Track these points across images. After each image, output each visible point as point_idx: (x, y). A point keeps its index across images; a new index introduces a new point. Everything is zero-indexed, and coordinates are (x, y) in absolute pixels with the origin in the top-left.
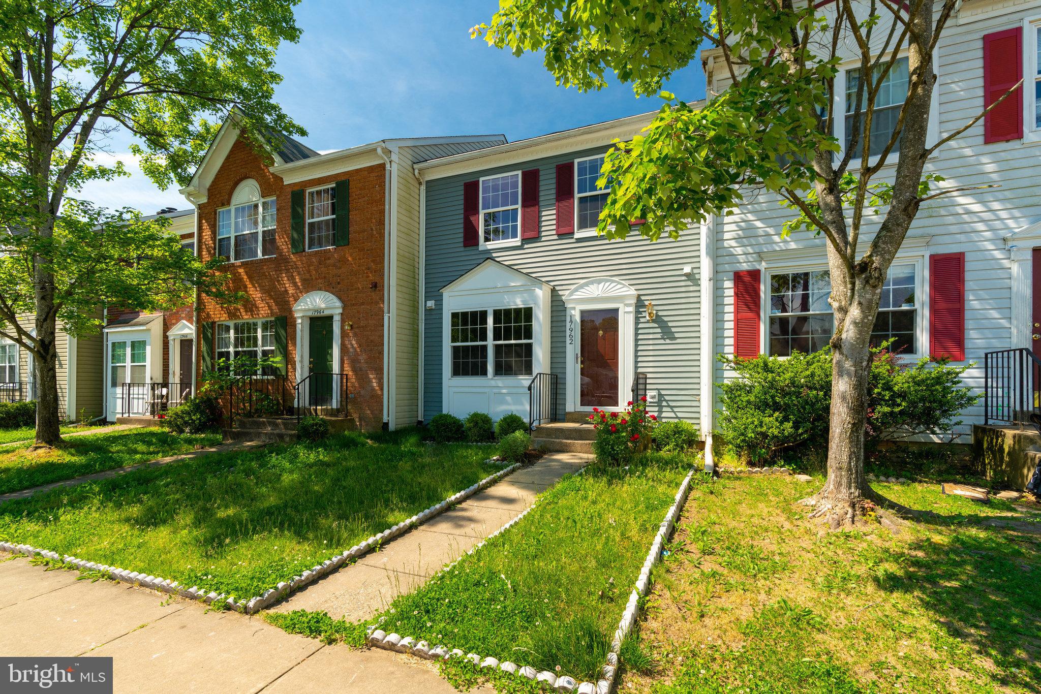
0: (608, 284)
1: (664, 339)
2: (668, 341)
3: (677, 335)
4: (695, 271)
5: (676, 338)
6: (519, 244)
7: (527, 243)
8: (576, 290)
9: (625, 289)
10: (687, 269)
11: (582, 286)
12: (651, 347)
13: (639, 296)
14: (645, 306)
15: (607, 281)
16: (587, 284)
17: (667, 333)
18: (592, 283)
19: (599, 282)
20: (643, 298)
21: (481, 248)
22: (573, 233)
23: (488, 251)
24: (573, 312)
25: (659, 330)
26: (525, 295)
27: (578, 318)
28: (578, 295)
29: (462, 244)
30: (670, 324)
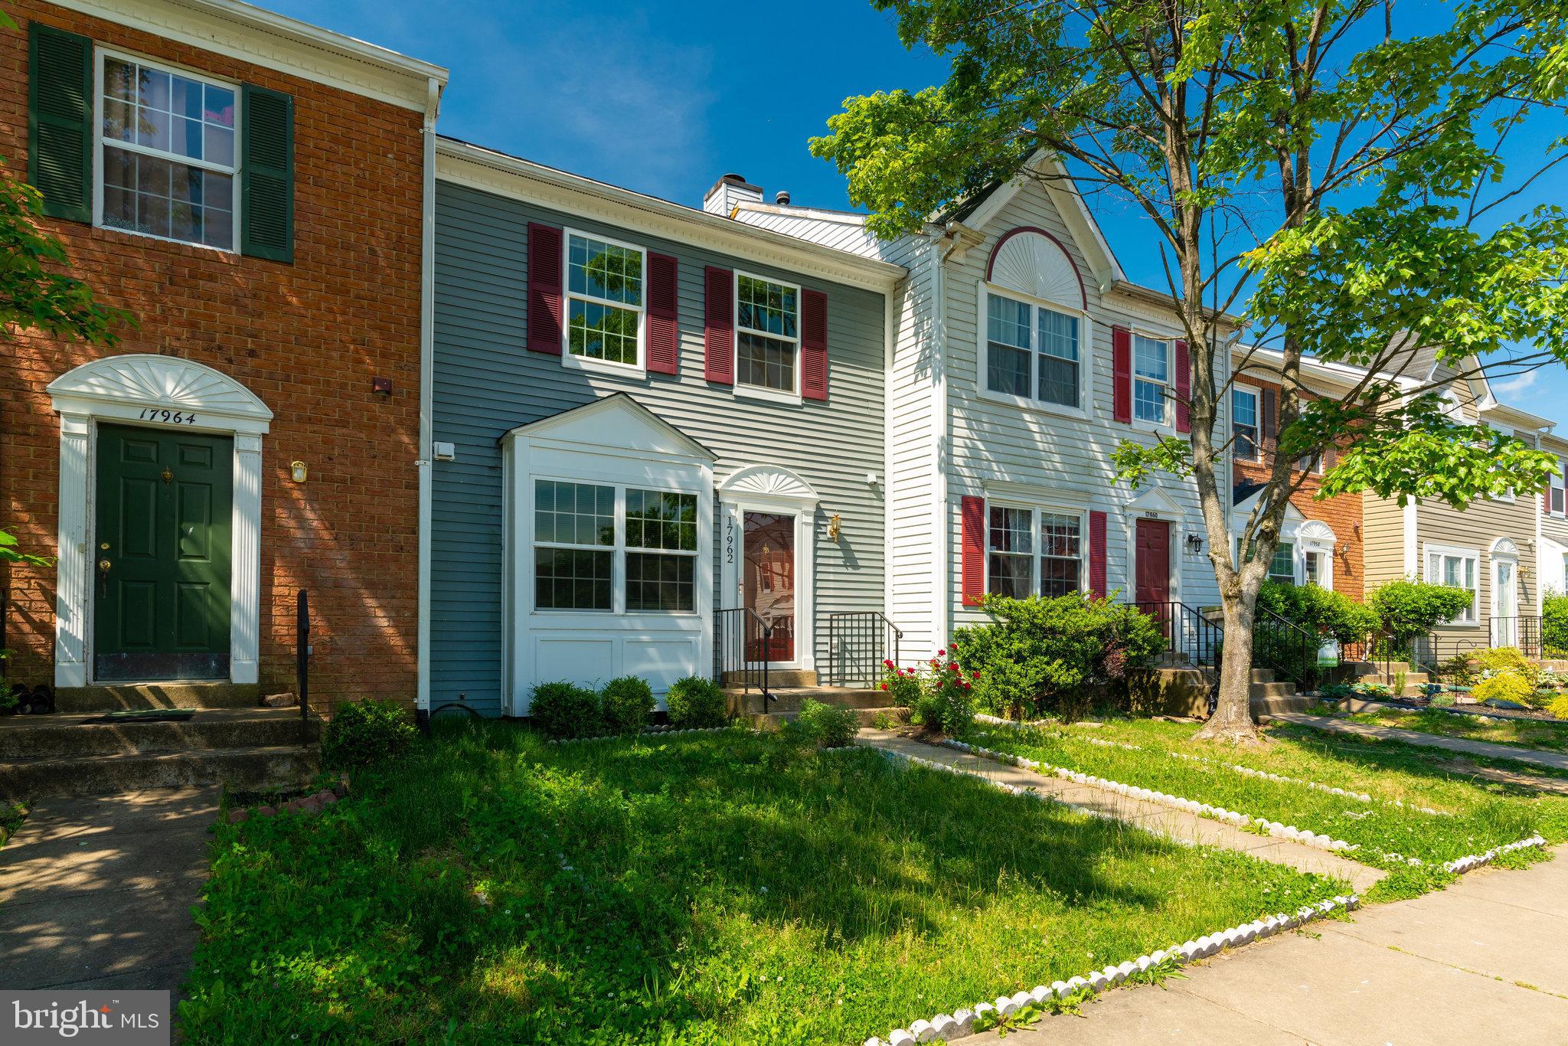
0: (783, 477)
1: (845, 566)
2: (850, 570)
3: (861, 563)
4: (880, 481)
5: (858, 567)
6: (643, 377)
7: (656, 380)
8: (738, 478)
9: (803, 489)
10: (872, 477)
11: (746, 474)
12: (832, 577)
13: (822, 502)
14: (826, 518)
15: (781, 473)
16: (753, 472)
17: (850, 561)
18: (761, 471)
19: (771, 472)
20: (823, 506)
21: (566, 363)
22: (731, 386)
23: (582, 374)
24: (733, 511)
25: (840, 554)
26: (682, 473)
27: (740, 521)
28: (740, 486)
29: (523, 344)
30: (853, 547)
